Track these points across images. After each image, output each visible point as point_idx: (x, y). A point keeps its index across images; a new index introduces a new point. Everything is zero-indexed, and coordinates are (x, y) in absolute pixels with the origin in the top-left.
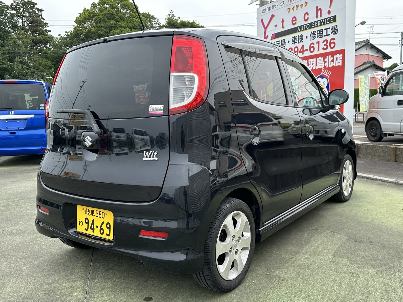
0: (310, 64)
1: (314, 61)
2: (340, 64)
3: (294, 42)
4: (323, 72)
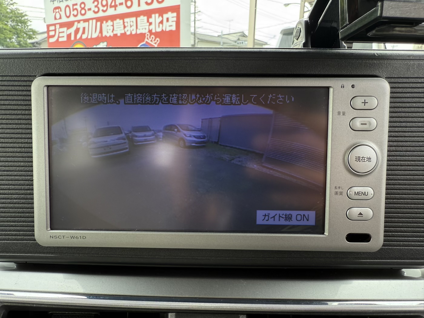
0: (127, 26)
1: (133, 22)
2: (174, 28)
4: (147, 39)
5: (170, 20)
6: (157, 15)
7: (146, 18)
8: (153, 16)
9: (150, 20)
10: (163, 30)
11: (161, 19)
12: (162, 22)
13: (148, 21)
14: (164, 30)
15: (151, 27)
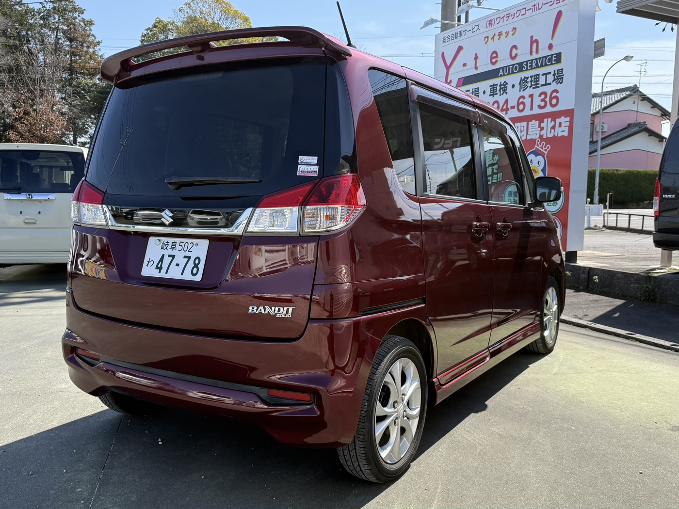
1: (523, 126)
2: (566, 134)
3: (493, 93)
4: (538, 145)
5: (563, 125)
6: (550, 120)
7: (538, 122)
8: (545, 120)
9: (542, 125)
10: (554, 135)
11: (553, 123)
12: (554, 127)
13: (539, 126)
14: (556, 136)
15: (542, 133)
